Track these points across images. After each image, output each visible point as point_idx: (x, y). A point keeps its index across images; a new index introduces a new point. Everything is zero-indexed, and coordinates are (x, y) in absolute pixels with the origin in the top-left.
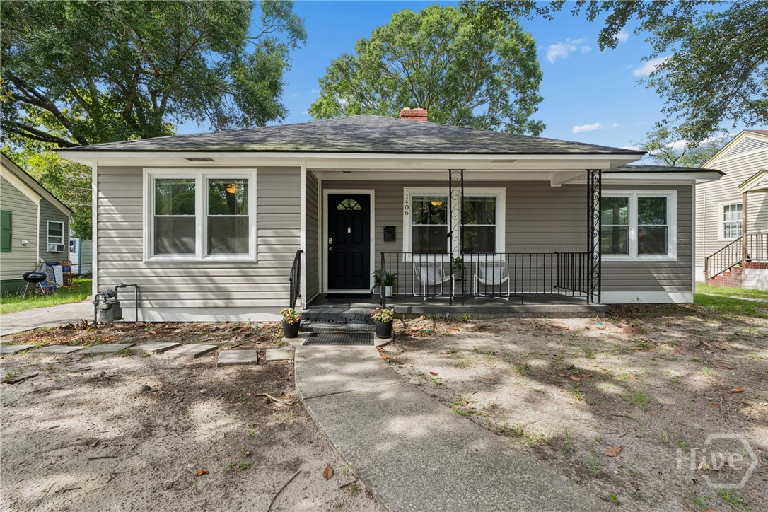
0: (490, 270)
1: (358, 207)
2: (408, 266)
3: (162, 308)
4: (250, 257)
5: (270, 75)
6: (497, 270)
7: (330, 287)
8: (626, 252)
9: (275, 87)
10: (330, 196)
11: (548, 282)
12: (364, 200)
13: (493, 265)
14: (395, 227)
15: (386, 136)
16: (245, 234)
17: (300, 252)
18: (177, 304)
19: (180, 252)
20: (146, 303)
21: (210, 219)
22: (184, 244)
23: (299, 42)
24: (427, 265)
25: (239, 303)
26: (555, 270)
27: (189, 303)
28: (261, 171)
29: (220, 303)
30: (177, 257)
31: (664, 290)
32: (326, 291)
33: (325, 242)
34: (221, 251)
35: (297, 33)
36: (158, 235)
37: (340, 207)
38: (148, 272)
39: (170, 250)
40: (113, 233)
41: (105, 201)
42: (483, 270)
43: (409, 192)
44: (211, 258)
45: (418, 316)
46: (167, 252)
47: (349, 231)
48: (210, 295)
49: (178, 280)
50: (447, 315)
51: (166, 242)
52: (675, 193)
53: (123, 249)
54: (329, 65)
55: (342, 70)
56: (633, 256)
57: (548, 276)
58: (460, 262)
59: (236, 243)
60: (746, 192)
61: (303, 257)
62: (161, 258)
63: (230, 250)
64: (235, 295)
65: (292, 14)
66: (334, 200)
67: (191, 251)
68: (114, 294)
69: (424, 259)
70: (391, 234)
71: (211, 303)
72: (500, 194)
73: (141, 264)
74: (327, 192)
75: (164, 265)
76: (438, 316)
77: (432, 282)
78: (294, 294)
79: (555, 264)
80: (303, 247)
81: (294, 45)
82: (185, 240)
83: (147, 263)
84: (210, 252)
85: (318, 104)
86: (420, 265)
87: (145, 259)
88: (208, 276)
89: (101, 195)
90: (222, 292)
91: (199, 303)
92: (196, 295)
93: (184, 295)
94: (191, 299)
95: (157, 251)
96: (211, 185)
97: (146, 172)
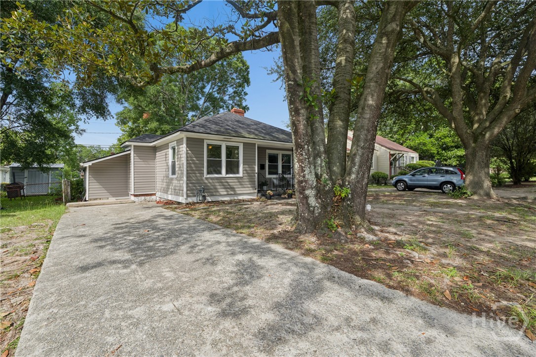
3: (211, 196)
4: (241, 175)
16: (238, 167)
17: (256, 173)
18: (217, 194)
19: (217, 173)
22: (218, 170)
25: (238, 192)
27: (222, 193)
28: (244, 143)
29: (232, 193)
30: (216, 175)
34: (231, 173)
36: (208, 167)
38: (206, 181)
39: (213, 172)
40: (193, 165)
41: (189, 152)
43: (268, 151)
44: (228, 176)
46: (212, 174)
48: (228, 190)
49: (217, 184)
51: (211, 170)
53: (197, 172)
59: (235, 170)
62: (210, 176)
63: (233, 173)
64: (236, 189)
67: (220, 173)
71: (229, 193)
73: (203, 178)
75: (211, 179)
82: (219, 168)
83: (205, 178)
87: (205, 176)
88: (227, 182)
89: (188, 149)
90: (233, 189)
91: (225, 193)
92: (224, 190)
93: (220, 190)
94: (223, 192)
95: (208, 173)
96: (227, 148)
97: (205, 141)
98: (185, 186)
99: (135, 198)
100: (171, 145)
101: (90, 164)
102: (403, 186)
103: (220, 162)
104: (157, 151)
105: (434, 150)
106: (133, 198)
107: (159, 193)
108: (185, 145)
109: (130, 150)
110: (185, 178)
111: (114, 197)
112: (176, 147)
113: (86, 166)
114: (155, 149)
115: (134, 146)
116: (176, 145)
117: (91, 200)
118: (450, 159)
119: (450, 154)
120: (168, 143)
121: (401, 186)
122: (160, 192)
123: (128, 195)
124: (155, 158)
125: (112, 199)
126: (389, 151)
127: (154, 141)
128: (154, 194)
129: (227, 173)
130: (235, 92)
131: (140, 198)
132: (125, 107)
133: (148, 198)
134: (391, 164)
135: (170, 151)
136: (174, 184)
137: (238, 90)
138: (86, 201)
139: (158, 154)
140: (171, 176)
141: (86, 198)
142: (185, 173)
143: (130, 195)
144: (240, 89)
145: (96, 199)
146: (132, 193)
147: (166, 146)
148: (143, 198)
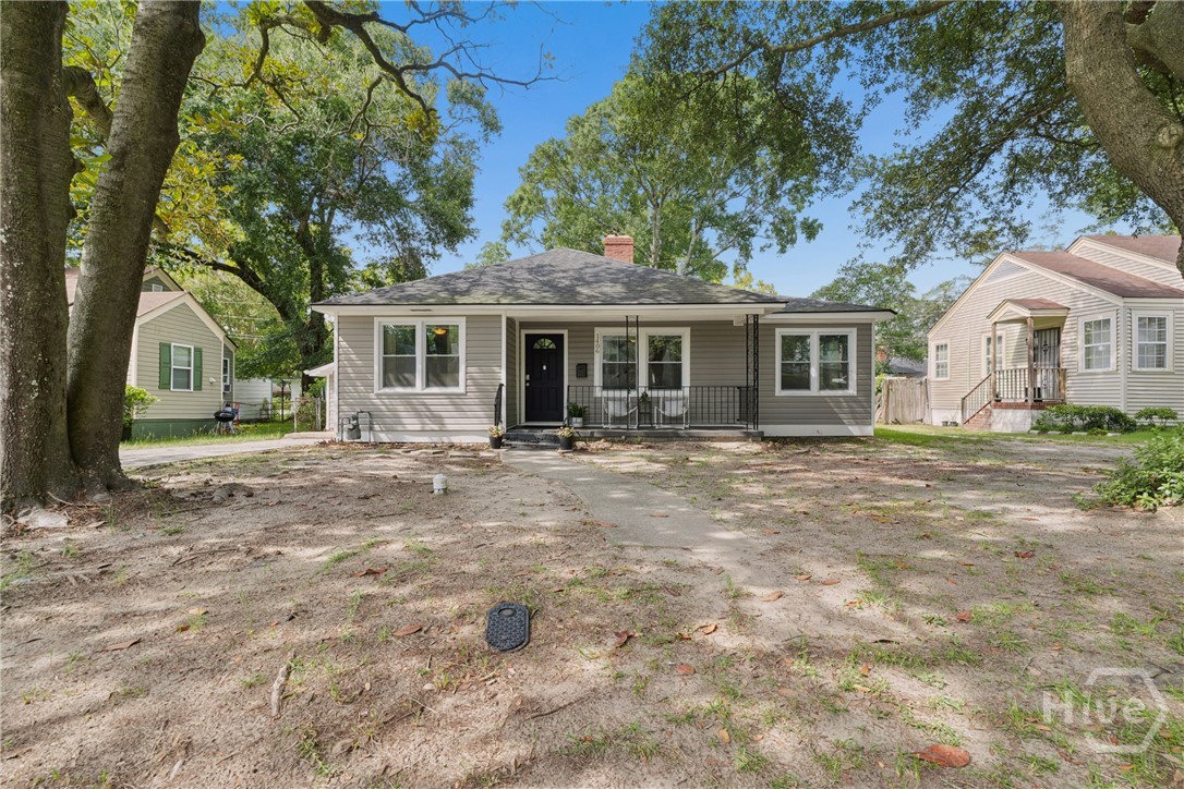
0: (674, 403)
1: (552, 346)
2: (597, 401)
3: (388, 431)
4: (461, 389)
5: (461, 191)
6: (681, 403)
7: (527, 420)
8: (807, 387)
9: (466, 203)
10: (527, 335)
11: (731, 416)
12: (558, 339)
13: (677, 399)
14: (586, 365)
15: (575, 282)
16: (456, 370)
17: (501, 385)
18: (400, 428)
19: (403, 385)
20: (376, 427)
21: (427, 358)
23: (493, 136)
24: (614, 399)
25: (450, 427)
26: (737, 405)
27: (410, 427)
28: (469, 319)
29: (435, 427)
30: (400, 390)
31: (844, 424)
32: (523, 423)
33: (522, 378)
34: (437, 385)
35: (491, 125)
36: (385, 372)
37: (537, 346)
38: (377, 402)
39: (394, 383)
40: (349, 370)
41: (344, 344)
42: (667, 404)
44: (427, 390)
45: (600, 439)
46: (392, 386)
47: (545, 368)
48: (427, 421)
49: (401, 408)
50: (623, 437)
51: (391, 377)
52: (855, 330)
53: (358, 383)
54: (532, 150)
55: (549, 157)
56: (815, 390)
57: (731, 410)
58: (645, 395)
59: (447, 379)
60: (995, 323)
61: (504, 389)
62: (387, 390)
63: (443, 384)
64: (447, 421)
65: (484, 104)
66: (531, 339)
67: (411, 384)
68: (355, 418)
69: (611, 394)
70: (583, 370)
71: (428, 428)
72: (685, 334)
73: (372, 395)
74: (524, 332)
75: (389, 396)
76: (617, 439)
77: (618, 414)
78: (498, 420)
79: (737, 399)
80: (504, 381)
81: (487, 140)
82: (407, 375)
83: (377, 395)
84: (428, 385)
85: (517, 197)
86: (608, 399)
87: (376, 391)
89: (341, 339)
90: (437, 418)
91: (418, 427)
92: (415, 421)
93: (405, 421)
94: (412, 424)
95: (383, 385)
96: (428, 331)
97: (377, 320)
103: (412, 361)
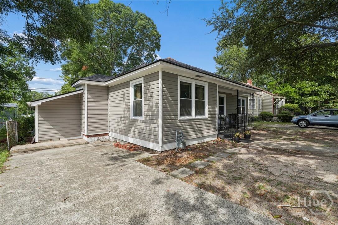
4: (206, 116)
19: (188, 115)
22: (189, 111)
27: (192, 137)
29: (200, 135)
34: (200, 115)
36: (181, 107)
38: (180, 124)
40: (168, 106)
44: (197, 117)
48: (197, 133)
51: (184, 110)
53: (172, 114)
64: (203, 132)
67: (191, 114)
75: (184, 121)
82: (189, 109)
83: (179, 120)
87: (179, 118)
88: (196, 125)
90: (200, 131)
91: (195, 136)
93: (190, 134)
94: (193, 135)
95: (181, 115)
96: (196, 87)
97: (179, 77)
98: (160, 130)
99: (89, 138)
100: (132, 83)
101: (39, 103)
102: (305, 124)
103: (191, 101)
104: (110, 91)
105: (296, 96)
106: (86, 139)
107: (114, 134)
108: (160, 81)
109: (82, 89)
110: (160, 122)
111: (65, 137)
112: (143, 85)
113: (34, 105)
114: (108, 89)
115: (88, 85)
116: (143, 82)
117: (40, 141)
118: (308, 103)
119: (308, 99)
120: (129, 81)
121: (303, 124)
122: (116, 132)
123: (80, 135)
124: (108, 98)
125: (64, 141)
126: (272, 96)
127: (109, 80)
128: (107, 134)
129: (196, 115)
130: (148, 54)
131: (93, 138)
132: (68, 62)
133: (101, 138)
134: (274, 106)
135: (132, 90)
136: (138, 127)
137: (151, 53)
138: (34, 142)
139: (111, 94)
140: (132, 117)
141: (35, 141)
142: (160, 114)
143: (82, 135)
144: (152, 52)
145: (46, 140)
146: (86, 134)
147: (126, 85)
148: (96, 138)
